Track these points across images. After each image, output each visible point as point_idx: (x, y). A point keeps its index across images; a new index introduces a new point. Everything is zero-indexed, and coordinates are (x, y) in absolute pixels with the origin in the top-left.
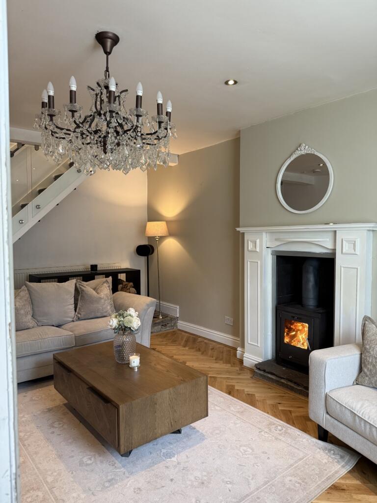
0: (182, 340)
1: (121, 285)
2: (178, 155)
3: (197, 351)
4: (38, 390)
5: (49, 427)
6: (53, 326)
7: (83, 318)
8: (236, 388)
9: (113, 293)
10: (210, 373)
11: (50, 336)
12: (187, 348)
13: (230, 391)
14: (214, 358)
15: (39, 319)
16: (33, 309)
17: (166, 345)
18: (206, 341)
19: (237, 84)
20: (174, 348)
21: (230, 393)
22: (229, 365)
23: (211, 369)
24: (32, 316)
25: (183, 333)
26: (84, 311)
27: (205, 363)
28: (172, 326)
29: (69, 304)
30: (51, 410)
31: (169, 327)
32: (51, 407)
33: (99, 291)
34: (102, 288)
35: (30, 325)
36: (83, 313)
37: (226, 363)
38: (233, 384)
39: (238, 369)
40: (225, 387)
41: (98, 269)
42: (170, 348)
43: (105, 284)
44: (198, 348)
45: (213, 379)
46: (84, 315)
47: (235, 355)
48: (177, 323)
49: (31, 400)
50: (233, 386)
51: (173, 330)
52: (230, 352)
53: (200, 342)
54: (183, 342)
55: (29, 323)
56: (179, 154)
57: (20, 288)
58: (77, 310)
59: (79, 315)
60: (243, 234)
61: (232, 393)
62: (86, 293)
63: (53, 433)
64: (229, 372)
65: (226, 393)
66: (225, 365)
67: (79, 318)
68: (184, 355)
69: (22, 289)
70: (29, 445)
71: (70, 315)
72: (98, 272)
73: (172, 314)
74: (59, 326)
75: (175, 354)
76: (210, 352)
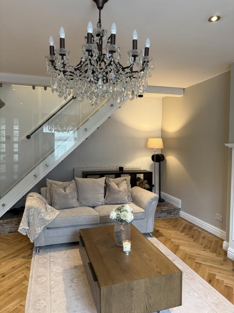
0: (181, 226)
1: (139, 182)
2: (184, 89)
3: (190, 237)
4: (74, 250)
5: (70, 281)
6: (90, 207)
7: (109, 204)
8: (217, 277)
9: (131, 188)
10: (197, 259)
11: (84, 214)
12: (183, 234)
13: (211, 280)
14: (203, 246)
15: (81, 201)
16: (78, 194)
17: (168, 229)
18: (200, 230)
19: (220, 19)
20: (173, 232)
21: (210, 282)
22: (215, 254)
23: (199, 256)
24: (77, 199)
25: (183, 221)
26: (109, 199)
27: (195, 249)
28: (175, 214)
29: (100, 193)
30: (76, 267)
31: (173, 214)
32: (77, 265)
33: (120, 186)
34: (122, 184)
35: (75, 205)
36: (108, 200)
37: (213, 252)
38: (215, 273)
39: (222, 259)
40: (207, 275)
41: (124, 170)
42: (170, 231)
43: (124, 181)
44: (192, 235)
45: (198, 265)
46: (109, 201)
47: (222, 246)
48: (180, 212)
49: (68, 257)
50: (215, 275)
51: (176, 217)
52: (218, 242)
53: (195, 230)
54: (181, 228)
55: (74, 204)
56: (185, 87)
57: (71, 181)
58: (106, 198)
59: (106, 201)
60: (231, 149)
61: (212, 281)
62: (111, 187)
63: (71, 286)
64: (213, 261)
65: (207, 281)
66: (211, 253)
67: (106, 203)
68: (179, 239)
69: (72, 182)
70: (53, 293)
71: (101, 200)
72: (124, 172)
73: (175, 205)
74: (93, 207)
75: (173, 238)
76: (201, 240)
